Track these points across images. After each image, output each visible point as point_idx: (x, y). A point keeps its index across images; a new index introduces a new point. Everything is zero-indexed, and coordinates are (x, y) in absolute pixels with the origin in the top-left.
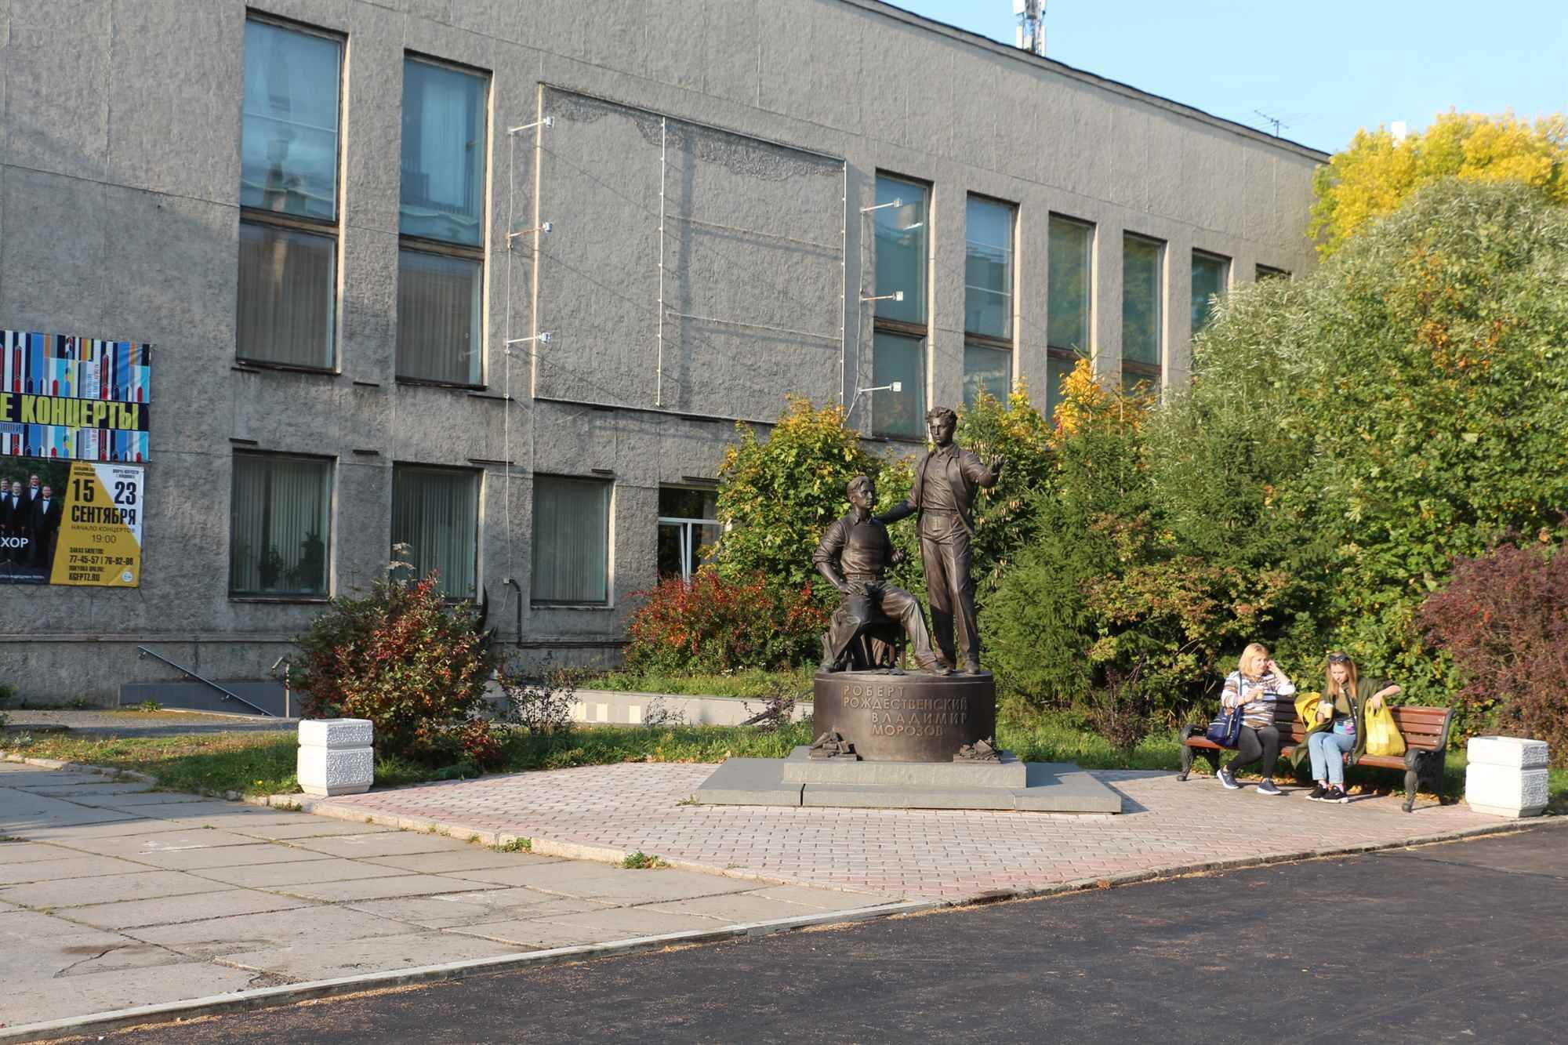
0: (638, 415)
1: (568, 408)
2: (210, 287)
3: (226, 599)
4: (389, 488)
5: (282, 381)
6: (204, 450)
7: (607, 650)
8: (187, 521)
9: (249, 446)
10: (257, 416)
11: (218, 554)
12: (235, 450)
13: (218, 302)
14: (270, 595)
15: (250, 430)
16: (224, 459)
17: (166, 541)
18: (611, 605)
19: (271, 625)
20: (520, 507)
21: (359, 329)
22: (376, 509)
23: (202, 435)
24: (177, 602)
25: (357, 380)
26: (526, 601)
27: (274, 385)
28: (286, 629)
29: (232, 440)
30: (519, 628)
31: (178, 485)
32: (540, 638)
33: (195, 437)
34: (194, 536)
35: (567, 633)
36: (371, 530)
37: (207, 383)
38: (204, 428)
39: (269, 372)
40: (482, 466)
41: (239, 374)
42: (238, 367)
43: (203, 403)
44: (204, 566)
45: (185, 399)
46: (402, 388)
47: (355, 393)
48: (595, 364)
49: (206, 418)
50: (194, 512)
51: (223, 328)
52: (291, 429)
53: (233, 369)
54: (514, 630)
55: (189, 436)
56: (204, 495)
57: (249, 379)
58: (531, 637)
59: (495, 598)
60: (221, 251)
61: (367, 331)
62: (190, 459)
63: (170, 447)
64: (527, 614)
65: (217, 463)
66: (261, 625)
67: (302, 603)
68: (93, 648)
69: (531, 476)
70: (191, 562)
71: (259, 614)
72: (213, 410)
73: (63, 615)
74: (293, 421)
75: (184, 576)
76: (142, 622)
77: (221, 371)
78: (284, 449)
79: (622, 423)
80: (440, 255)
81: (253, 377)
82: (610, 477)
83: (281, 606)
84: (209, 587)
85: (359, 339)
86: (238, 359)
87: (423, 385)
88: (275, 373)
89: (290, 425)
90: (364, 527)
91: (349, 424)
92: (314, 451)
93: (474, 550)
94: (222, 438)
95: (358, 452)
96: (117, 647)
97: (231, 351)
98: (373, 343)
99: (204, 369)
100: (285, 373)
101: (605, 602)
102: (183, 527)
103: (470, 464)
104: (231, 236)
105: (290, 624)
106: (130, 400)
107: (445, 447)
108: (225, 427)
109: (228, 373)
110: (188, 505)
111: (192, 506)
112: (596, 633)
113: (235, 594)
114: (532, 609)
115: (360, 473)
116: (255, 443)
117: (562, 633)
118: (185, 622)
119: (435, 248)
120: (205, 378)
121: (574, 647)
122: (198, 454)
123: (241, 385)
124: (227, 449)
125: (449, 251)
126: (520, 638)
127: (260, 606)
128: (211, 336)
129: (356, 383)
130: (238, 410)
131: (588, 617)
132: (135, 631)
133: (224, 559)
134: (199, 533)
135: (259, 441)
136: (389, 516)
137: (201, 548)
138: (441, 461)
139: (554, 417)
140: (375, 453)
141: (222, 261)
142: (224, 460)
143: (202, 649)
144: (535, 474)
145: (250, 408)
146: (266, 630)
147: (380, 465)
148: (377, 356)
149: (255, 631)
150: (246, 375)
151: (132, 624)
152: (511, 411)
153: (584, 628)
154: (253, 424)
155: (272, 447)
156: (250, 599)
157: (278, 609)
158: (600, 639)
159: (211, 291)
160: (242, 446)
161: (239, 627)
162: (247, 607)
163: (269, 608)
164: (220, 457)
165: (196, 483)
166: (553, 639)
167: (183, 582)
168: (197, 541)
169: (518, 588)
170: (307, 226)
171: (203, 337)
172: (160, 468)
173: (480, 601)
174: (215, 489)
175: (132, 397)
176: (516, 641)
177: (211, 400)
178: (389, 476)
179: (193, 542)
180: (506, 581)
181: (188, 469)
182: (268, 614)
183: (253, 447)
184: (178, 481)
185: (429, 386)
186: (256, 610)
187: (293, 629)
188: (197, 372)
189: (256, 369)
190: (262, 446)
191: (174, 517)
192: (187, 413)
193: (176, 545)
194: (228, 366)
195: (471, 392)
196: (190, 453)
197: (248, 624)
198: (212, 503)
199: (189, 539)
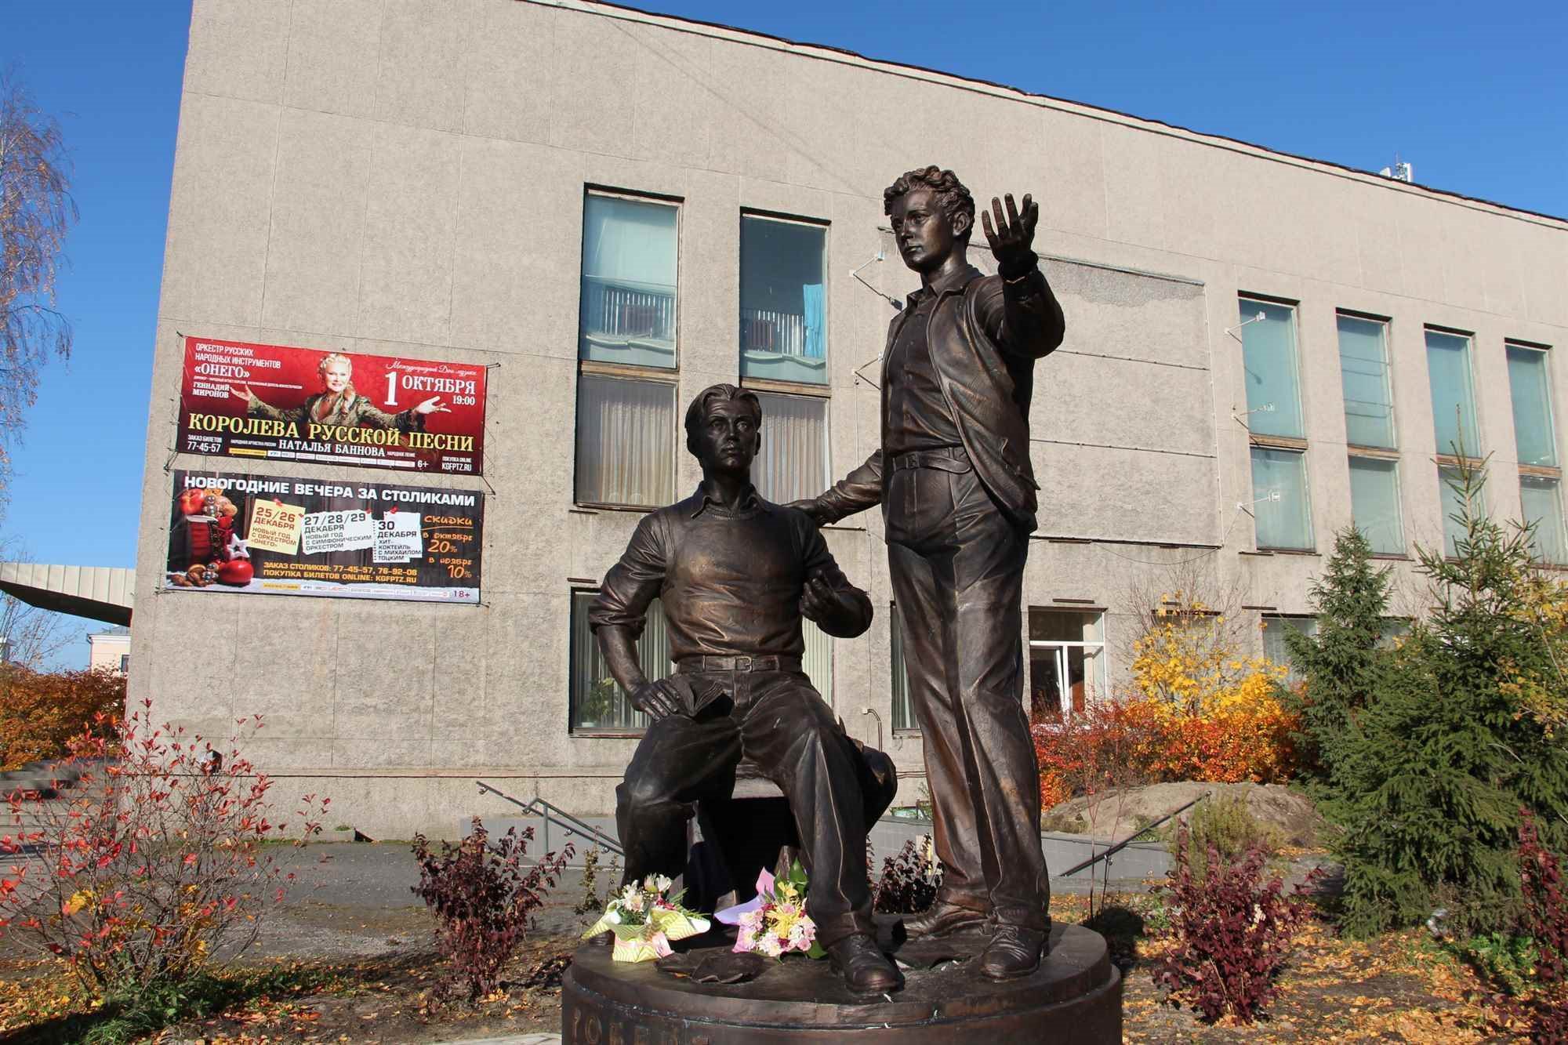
2: (547, 435)
3: (566, 733)
5: (622, 521)
6: (542, 590)
8: (526, 659)
9: (587, 585)
10: (595, 556)
11: (556, 691)
12: (573, 590)
13: (555, 448)
15: (587, 569)
16: (562, 598)
17: (505, 680)
19: (613, 760)
20: (876, 636)
23: (538, 576)
24: (516, 739)
26: (886, 731)
27: (613, 525)
29: (570, 580)
31: (516, 624)
33: (532, 578)
34: (532, 674)
37: (545, 525)
38: (541, 569)
39: (607, 512)
41: (576, 515)
42: (575, 508)
43: (541, 545)
44: (543, 703)
45: (522, 541)
49: (543, 559)
50: (532, 650)
51: (560, 472)
53: (571, 511)
55: (526, 577)
56: (542, 633)
57: (587, 520)
59: (853, 729)
60: (558, 401)
62: (527, 599)
63: (508, 588)
64: (889, 743)
65: (555, 602)
66: (603, 760)
68: (434, 782)
70: (530, 699)
71: (601, 748)
72: (551, 552)
73: (403, 751)
75: (523, 713)
76: (481, 758)
77: (557, 514)
80: (784, 394)
81: (591, 518)
84: (548, 723)
86: (576, 502)
88: (614, 513)
93: (831, 681)
94: (560, 577)
96: (457, 782)
97: (569, 493)
99: (542, 512)
100: (624, 513)
102: (521, 665)
108: (563, 567)
109: (566, 515)
110: (526, 644)
111: (531, 645)
113: (574, 728)
114: (894, 738)
116: (593, 582)
118: (525, 758)
119: (779, 388)
120: (543, 521)
122: (535, 594)
123: (579, 527)
124: (565, 588)
125: (794, 390)
127: (602, 741)
128: (548, 481)
130: (575, 551)
132: (475, 766)
133: (563, 695)
134: (537, 670)
137: (540, 685)
141: (560, 411)
142: (562, 601)
143: (542, 783)
145: (589, 549)
146: (608, 765)
149: (597, 766)
150: (583, 516)
151: (471, 761)
152: (864, 541)
154: (591, 564)
156: (590, 734)
159: (549, 438)
160: (579, 585)
161: (580, 763)
162: (589, 741)
163: (609, 743)
164: (558, 596)
165: (534, 623)
166: (915, 769)
167: (523, 718)
169: (877, 718)
170: (646, 374)
171: (541, 483)
172: (498, 609)
174: (554, 628)
177: (547, 541)
179: (532, 679)
180: (865, 710)
181: (526, 609)
182: (610, 749)
183: (592, 586)
184: (516, 621)
186: (597, 744)
188: (535, 516)
189: (596, 510)
191: (512, 656)
192: (525, 555)
193: (515, 683)
194: (566, 507)
196: (528, 593)
197: (590, 759)
198: (551, 641)
199: (527, 678)
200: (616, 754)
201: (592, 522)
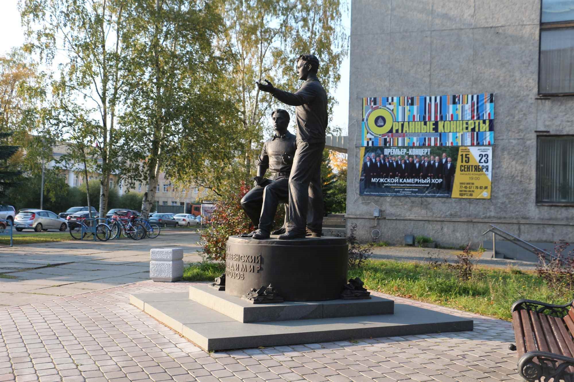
2: (524, 63)
3: (534, 204)
5: (564, 101)
6: (521, 137)
8: (514, 169)
9: (545, 134)
10: (549, 119)
11: (529, 184)
12: (538, 136)
13: (528, 69)
14: (560, 202)
15: (545, 126)
16: (532, 141)
17: (504, 179)
19: (559, 216)
23: (520, 131)
24: (509, 205)
27: (559, 103)
28: (567, 219)
29: (536, 132)
31: (509, 154)
33: (517, 132)
34: (517, 176)
37: (523, 107)
38: (521, 127)
39: (556, 98)
41: (540, 101)
42: (539, 97)
43: (521, 116)
44: (522, 189)
45: (512, 115)
49: (522, 123)
50: (517, 165)
51: (531, 81)
52: (569, 124)
55: (514, 132)
56: (522, 157)
57: (545, 103)
60: (529, 46)
62: (514, 142)
63: (505, 137)
65: (528, 142)
66: (554, 216)
68: (471, 225)
70: (516, 188)
71: (552, 211)
72: (526, 119)
73: (457, 210)
74: (569, 120)
75: (513, 194)
76: (493, 214)
77: (530, 101)
78: (565, 133)
81: (547, 101)
83: (565, 208)
84: (525, 199)
86: (539, 93)
88: (560, 98)
94: (531, 131)
96: (481, 225)
97: (536, 90)
99: (521, 101)
100: (565, 98)
102: (511, 172)
104: (535, 38)
105: (570, 216)
106: (485, 118)
108: (532, 126)
109: (533, 101)
110: (514, 162)
111: (516, 163)
113: (539, 201)
116: (548, 132)
118: (513, 215)
120: (522, 105)
122: (518, 139)
123: (541, 106)
124: (534, 136)
127: (552, 208)
128: (525, 85)
130: (539, 118)
132: (489, 217)
133: (533, 186)
134: (520, 175)
135: (551, 130)
137: (521, 181)
141: (530, 50)
143: (522, 227)
145: (546, 116)
146: (556, 219)
149: (550, 219)
150: (543, 101)
151: (488, 215)
154: (547, 123)
155: (558, 133)
156: (547, 204)
157: (563, 210)
159: (525, 65)
160: (541, 134)
161: (542, 217)
162: (546, 208)
163: (557, 209)
164: (530, 140)
165: (518, 153)
167: (512, 196)
168: (519, 178)
171: (521, 87)
172: (500, 147)
174: (528, 154)
175: (486, 117)
177: (525, 114)
179: (517, 179)
181: (513, 146)
182: (558, 211)
183: (548, 134)
184: (509, 152)
186: (550, 209)
188: (518, 103)
189: (549, 97)
190: (552, 133)
191: (507, 168)
192: (513, 121)
193: (508, 180)
194: (534, 97)
196: (514, 139)
197: (547, 216)
198: (526, 161)
199: (515, 178)
200: (560, 214)
201: (548, 103)
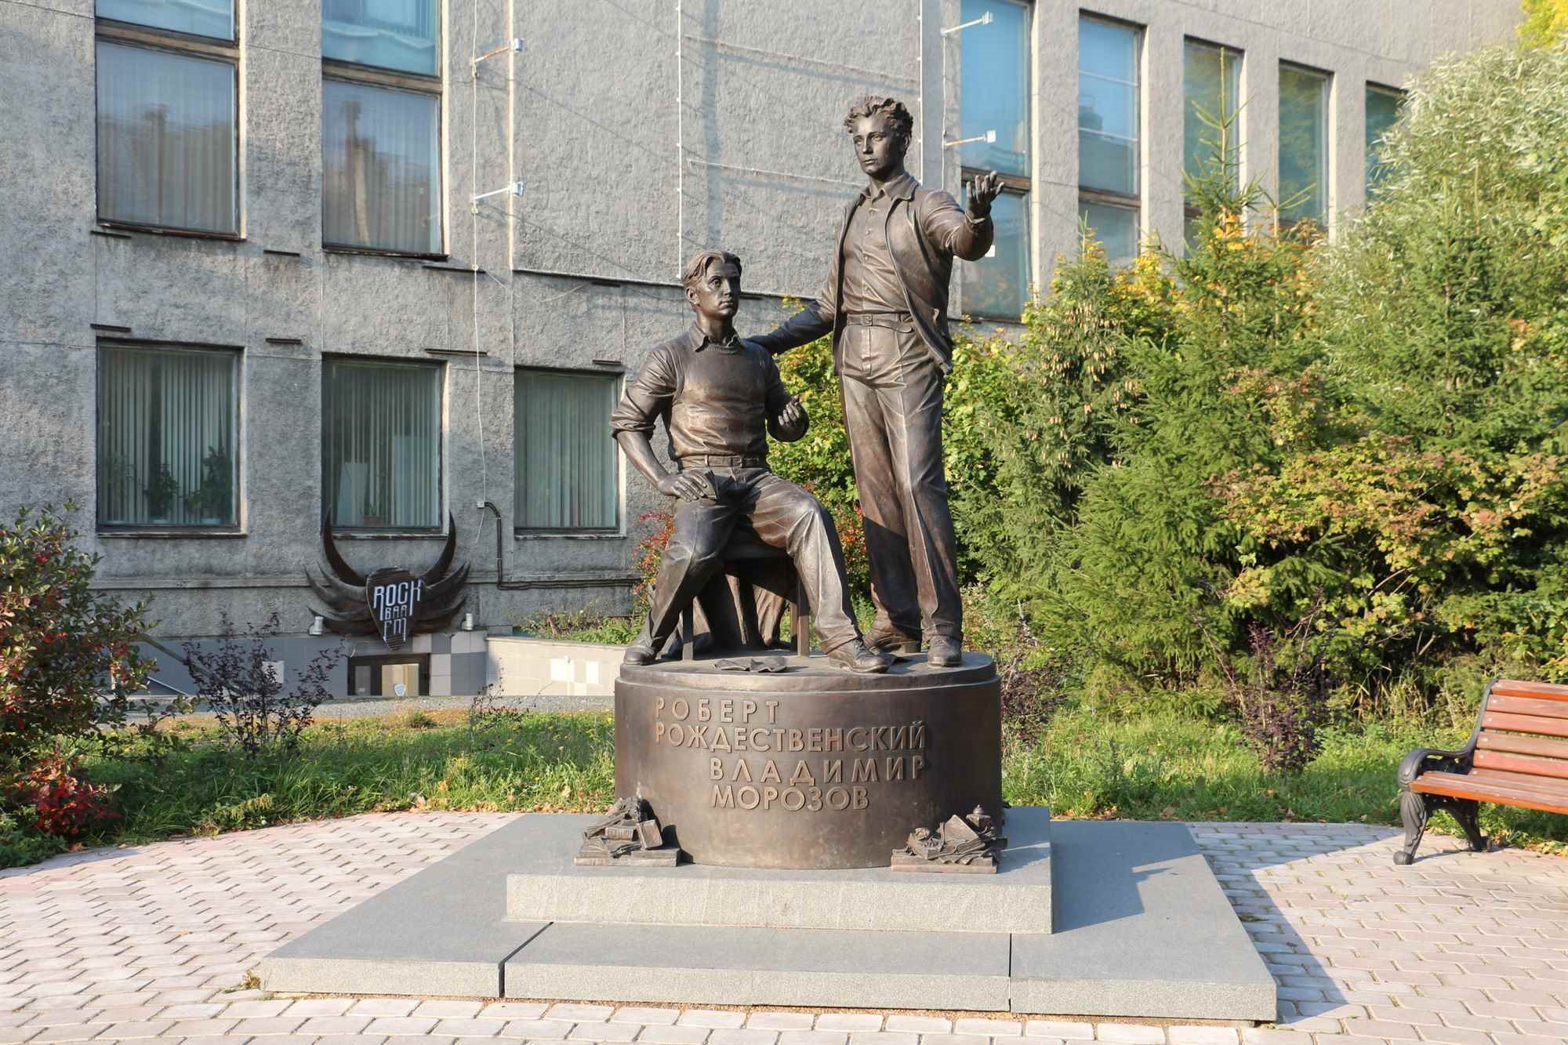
0: (653, 290)
1: (559, 282)
2: (56, 124)
3: (94, 534)
4: (317, 388)
5: (164, 249)
6: (53, 340)
7: (618, 589)
8: (34, 432)
9: (118, 335)
10: (129, 295)
11: (78, 476)
12: (99, 339)
13: (67, 143)
14: (157, 527)
15: (120, 313)
16: (84, 352)
17: (5, 460)
18: (623, 532)
19: (158, 566)
20: (496, 409)
21: (270, 182)
22: (301, 414)
23: (49, 321)
25: (269, 248)
26: (509, 529)
27: (153, 254)
28: (178, 571)
29: (94, 326)
30: (500, 564)
31: (19, 385)
32: (528, 576)
33: (40, 322)
34: (44, 453)
35: (565, 569)
36: (294, 443)
37: (57, 251)
38: (53, 310)
39: (146, 236)
40: (444, 358)
41: (102, 240)
42: (100, 230)
43: (51, 278)
44: (60, 491)
45: (24, 271)
46: (332, 258)
47: (267, 265)
48: (594, 226)
49: (56, 298)
50: (43, 421)
51: (75, 178)
52: (177, 312)
53: (93, 233)
54: (493, 567)
55: (31, 322)
56: (57, 399)
57: (117, 246)
58: (516, 575)
59: (466, 527)
60: (69, 76)
61: (281, 184)
62: (35, 352)
63: (6, 336)
64: (510, 545)
65: (74, 356)
66: (144, 566)
67: (200, 538)
69: (512, 370)
70: (41, 487)
71: (140, 553)
72: (66, 288)
74: (179, 301)
77: (75, 236)
78: (169, 338)
79: (632, 301)
80: (381, 86)
81: (122, 244)
82: (618, 370)
83: (172, 542)
85: (271, 194)
86: (99, 220)
87: (360, 254)
88: (155, 238)
89: (177, 306)
90: (284, 438)
91: (259, 305)
92: (212, 340)
93: (437, 466)
94: (81, 323)
95: (272, 341)
97: (90, 208)
98: (291, 200)
99: (51, 232)
100: (167, 239)
101: (616, 529)
102: (27, 441)
103: (428, 356)
104: (83, 57)
105: (184, 565)
107: (393, 333)
108: (83, 309)
109: (85, 238)
110: (35, 412)
111: (41, 413)
112: (603, 569)
113: (104, 527)
114: (517, 540)
115: (277, 369)
116: (127, 330)
117: (557, 570)
119: (373, 77)
120: (53, 246)
121: (574, 587)
122: (46, 345)
123: (106, 256)
124: (89, 337)
125: (393, 80)
126: (501, 577)
127: (141, 542)
128: (59, 189)
129: (267, 252)
130: (101, 288)
131: (592, 548)
133: (88, 482)
134: (51, 448)
135: (133, 326)
136: (319, 424)
137: (55, 468)
138: (388, 352)
139: (541, 295)
140: (296, 342)
141: (72, 90)
142: (84, 355)
144: (517, 367)
145: (119, 284)
146: (151, 574)
147: (303, 357)
148: (297, 217)
149: (136, 575)
150: (112, 241)
152: (482, 288)
153: (588, 562)
154: (124, 305)
155: (152, 336)
156: (127, 534)
157: (168, 546)
158: (609, 575)
159: (58, 129)
160: (108, 334)
161: (113, 571)
162: (124, 543)
163: (152, 545)
164: (79, 348)
165: (44, 384)
166: (544, 577)
168: (50, 459)
169: (497, 514)
170: (192, 46)
171: (49, 191)
173: (446, 531)
174: (73, 391)
176: (496, 580)
177: (62, 273)
178: (317, 372)
179: (43, 460)
180: (481, 504)
181: (33, 364)
182: (154, 552)
183: (125, 336)
184: (19, 382)
185: (369, 255)
186: (136, 547)
187: (189, 571)
188: (42, 237)
189: (127, 234)
190: (137, 334)
191: (14, 428)
192: (29, 290)
193: (19, 465)
194: (86, 229)
195: (427, 262)
196: (35, 344)
197: (126, 566)
198: (70, 409)
199: (37, 457)
200: (161, 560)
201: (123, 249)
